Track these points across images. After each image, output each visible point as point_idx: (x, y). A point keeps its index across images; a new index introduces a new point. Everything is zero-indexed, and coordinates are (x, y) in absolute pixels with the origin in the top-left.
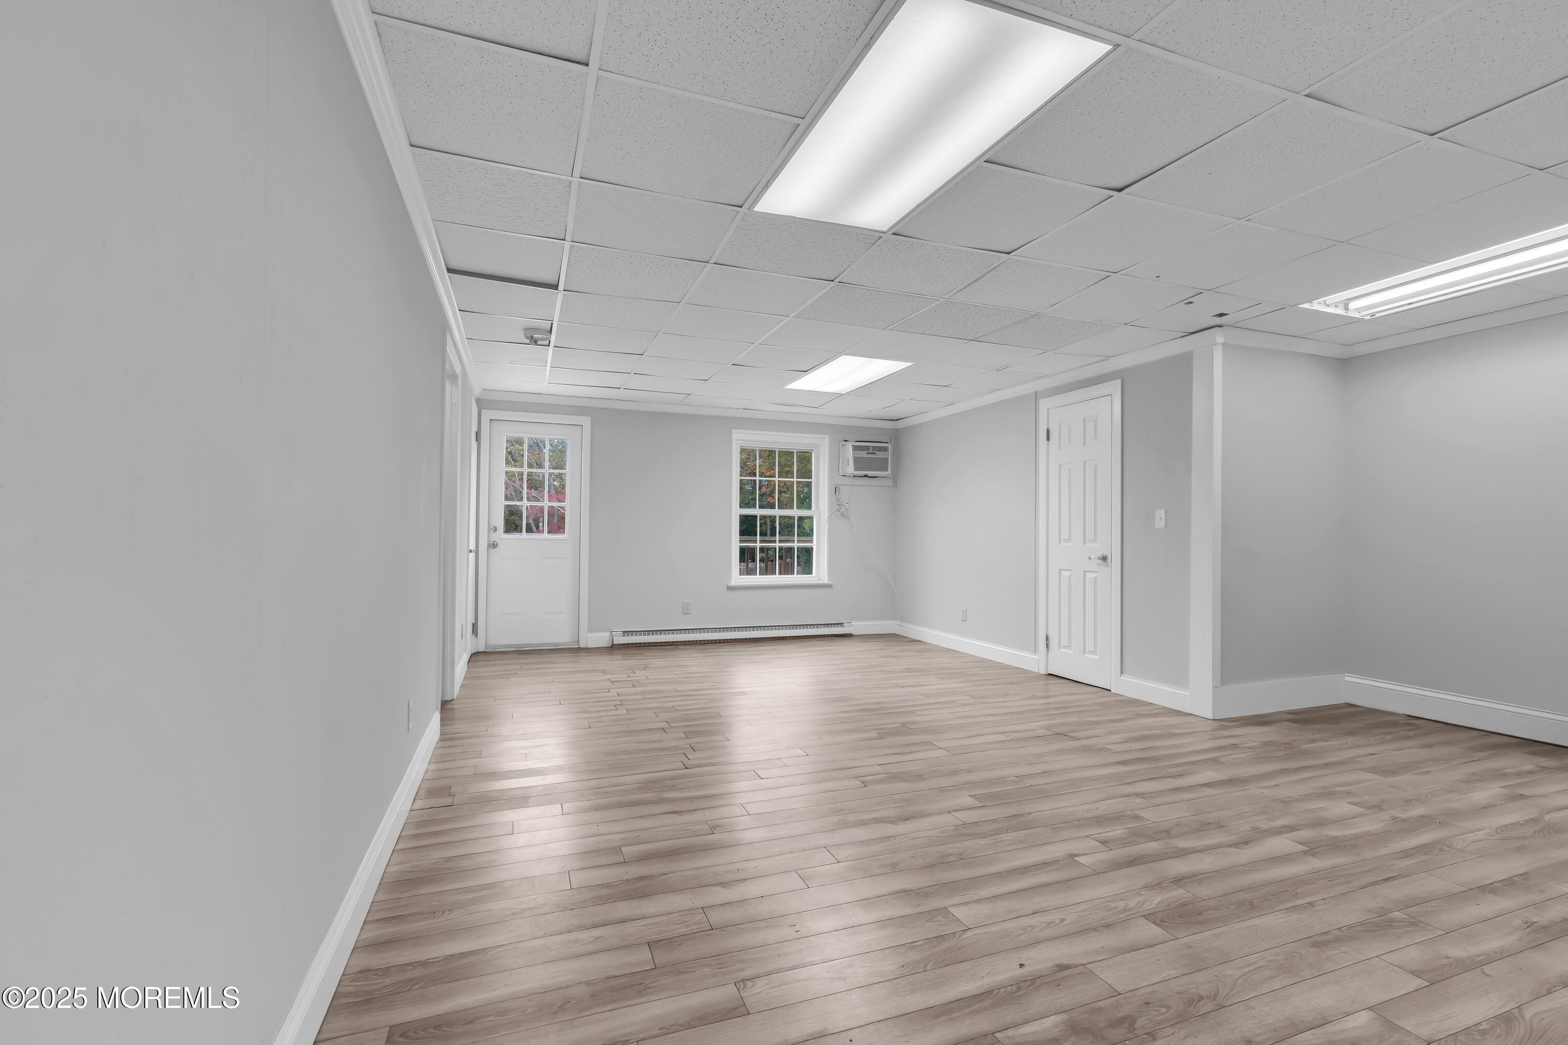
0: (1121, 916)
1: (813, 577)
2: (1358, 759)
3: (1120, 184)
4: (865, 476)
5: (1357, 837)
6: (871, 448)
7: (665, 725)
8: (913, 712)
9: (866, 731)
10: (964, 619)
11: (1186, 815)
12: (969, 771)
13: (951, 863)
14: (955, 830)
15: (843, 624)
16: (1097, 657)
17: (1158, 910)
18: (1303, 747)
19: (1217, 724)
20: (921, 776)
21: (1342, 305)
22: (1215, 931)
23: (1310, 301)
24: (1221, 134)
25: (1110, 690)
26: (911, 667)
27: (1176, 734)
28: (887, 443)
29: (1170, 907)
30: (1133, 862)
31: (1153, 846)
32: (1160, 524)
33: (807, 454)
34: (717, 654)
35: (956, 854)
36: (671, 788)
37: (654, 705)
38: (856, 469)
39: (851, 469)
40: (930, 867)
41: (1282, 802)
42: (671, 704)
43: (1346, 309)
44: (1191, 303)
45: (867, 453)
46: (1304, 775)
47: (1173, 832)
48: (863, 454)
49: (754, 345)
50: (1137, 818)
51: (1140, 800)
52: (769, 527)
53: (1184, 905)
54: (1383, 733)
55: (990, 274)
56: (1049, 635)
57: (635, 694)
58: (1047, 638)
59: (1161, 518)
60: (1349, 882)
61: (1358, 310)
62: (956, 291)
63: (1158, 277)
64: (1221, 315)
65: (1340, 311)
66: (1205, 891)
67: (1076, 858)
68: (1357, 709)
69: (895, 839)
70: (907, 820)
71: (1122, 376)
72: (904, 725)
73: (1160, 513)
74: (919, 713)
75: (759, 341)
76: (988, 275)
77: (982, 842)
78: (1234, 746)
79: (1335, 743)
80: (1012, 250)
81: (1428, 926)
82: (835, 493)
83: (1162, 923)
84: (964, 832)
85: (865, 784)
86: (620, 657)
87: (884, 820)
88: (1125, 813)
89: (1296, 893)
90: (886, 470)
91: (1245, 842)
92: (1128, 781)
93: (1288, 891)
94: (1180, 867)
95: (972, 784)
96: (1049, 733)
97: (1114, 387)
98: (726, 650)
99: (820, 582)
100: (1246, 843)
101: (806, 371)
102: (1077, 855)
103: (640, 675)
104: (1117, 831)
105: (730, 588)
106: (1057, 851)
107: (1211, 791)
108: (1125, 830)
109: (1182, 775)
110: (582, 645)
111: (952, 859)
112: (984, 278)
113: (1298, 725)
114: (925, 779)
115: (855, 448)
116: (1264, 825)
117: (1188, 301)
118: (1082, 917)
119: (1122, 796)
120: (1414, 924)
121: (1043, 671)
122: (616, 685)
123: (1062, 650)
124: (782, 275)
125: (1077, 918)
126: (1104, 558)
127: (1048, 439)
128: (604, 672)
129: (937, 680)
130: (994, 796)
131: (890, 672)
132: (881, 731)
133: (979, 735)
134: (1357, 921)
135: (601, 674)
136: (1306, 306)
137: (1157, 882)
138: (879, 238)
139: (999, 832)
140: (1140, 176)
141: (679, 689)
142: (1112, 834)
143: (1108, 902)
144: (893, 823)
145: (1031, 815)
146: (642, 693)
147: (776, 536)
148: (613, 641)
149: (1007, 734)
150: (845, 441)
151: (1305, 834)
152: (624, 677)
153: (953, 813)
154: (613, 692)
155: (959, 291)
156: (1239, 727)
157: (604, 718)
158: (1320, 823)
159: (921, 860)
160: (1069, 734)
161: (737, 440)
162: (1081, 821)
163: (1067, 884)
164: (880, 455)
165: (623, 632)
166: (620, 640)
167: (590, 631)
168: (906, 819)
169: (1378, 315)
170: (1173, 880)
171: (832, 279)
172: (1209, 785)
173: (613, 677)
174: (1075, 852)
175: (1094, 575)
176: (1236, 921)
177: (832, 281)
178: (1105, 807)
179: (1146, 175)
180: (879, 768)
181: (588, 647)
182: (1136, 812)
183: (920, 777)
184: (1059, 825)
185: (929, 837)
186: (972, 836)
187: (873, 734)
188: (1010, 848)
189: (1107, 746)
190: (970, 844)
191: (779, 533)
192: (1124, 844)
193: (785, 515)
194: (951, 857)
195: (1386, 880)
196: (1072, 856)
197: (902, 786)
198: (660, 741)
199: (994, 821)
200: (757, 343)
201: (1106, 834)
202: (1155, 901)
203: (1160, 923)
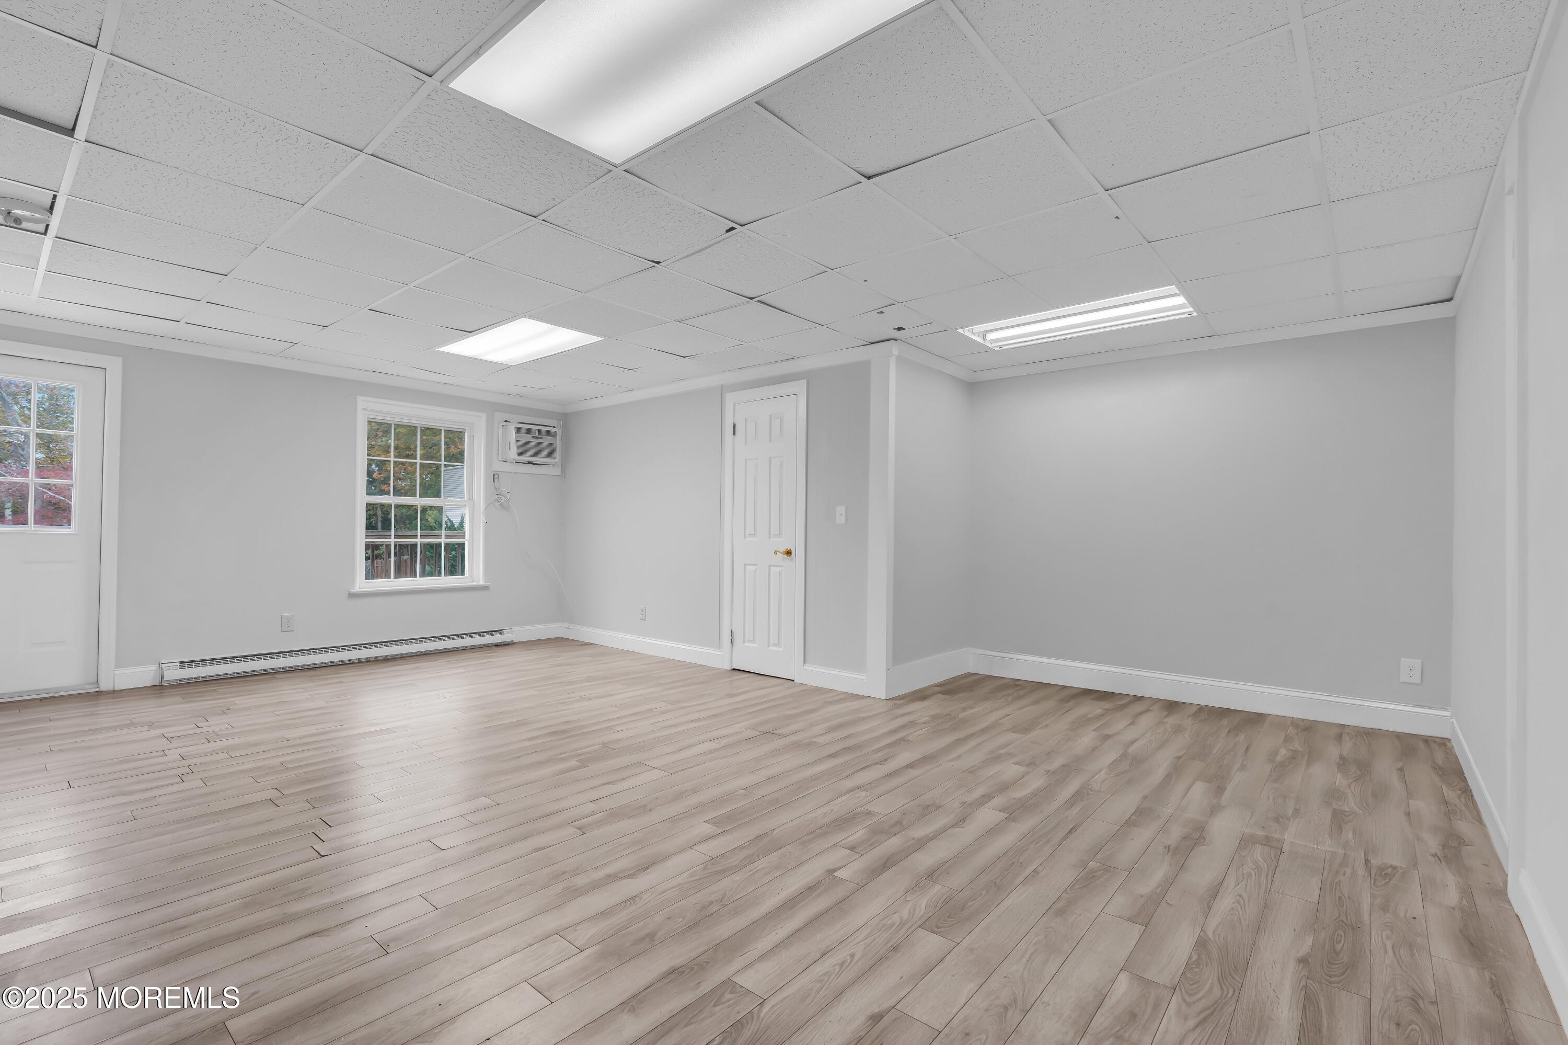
0: (902, 932)
1: (465, 578)
2: (1000, 721)
3: (870, 171)
4: (530, 463)
5: (1034, 795)
6: (537, 433)
7: (273, 794)
8: (610, 728)
9: (564, 759)
10: (643, 618)
11: (906, 801)
12: (695, 791)
13: (714, 915)
14: (705, 868)
15: (502, 630)
16: (781, 649)
17: (929, 915)
18: (960, 716)
19: (891, 703)
20: (644, 806)
21: (981, 335)
22: (983, 924)
23: (963, 328)
24: (974, 139)
25: (793, 680)
26: (590, 674)
27: (864, 719)
28: (554, 427)
29: (938, 908)
30: (886, 864)
31: (894, 843)
32: (841, 520)
33: (461, 434)
34: (337, 680)
35: (716, 901)
36: (302, 894)
37: (250, 766)
38: (519, 454)
39: (513, 454)
40: (694, 926)
41: (970, 772)
42: (277, 761)
43: (984, 338)
44: (882, 312)
45: (533, 437)
46: (973, 743)
47: (904, 823)
48: (528, 438)
49: (406, 288)
50: (869, 813)
51: (864, 794)
52: (380, 519)
53: (946, 902)
54: (1006, 695)
55: (717, 245)
56: (734, 631)
57: (214, 752)
58: (732, 633)
59: (841, 514)
60: (1049, 841)
61: (992, 341)
62: (676, 258)
63: (865, 281)
64: (900, 329)
65: (980, 340)
66: (957, 880)
67: (835, 874)
68: (979, 676)
69: (641, 899)
70: (647, 868)
71: (808, 376)
72: (605, 745)
73: (841, 509)
74: (618, 728)
75: (415, 283)
76: (714, 246)
77: (738, 877)
78: (912, 723)
79: (977, 709)
80: (748, 222)
81: (1116, 870)
82: (494, 481)
83: (939, 930)
84: (714, 869)
85: (582, 830)
86: (178, 699)
87: (622, 875)
88: (856, 811)
89: (1021, 863)
90: (554, 457)
91: (962, 820)
92: (844, 774)
93: (1014, 863)
94: (925, 860)
95: (702, 807)
96: (754, 733)
97: (800, 387)
98: (349, 677)
99: (474, 583)
100: (964, 820)
101: (470, 332)
102: (835, 870)
103: (217, 723)
104: (858, 833)
105: (352, 596)
106: (813, 870)
107: (914, 772)
108: (864, 830)
109: (886, 760)
110: (105, 686)
111: (714, 908)
112: (709, 249)
113: (948, 697)
114: (650, 810)
115: (519, 430)
116: (969, 798)
117: (880, 310)
118: (869, 945)
119: (847, 793)
120: (1108, 869)
121: (728, 667)
122: (175, 743)
123: (747, 644)
124: (471, 195)
125: (865, 948)
126: (789, 553)
127: (734, 434)
128: (151, 725)
129: (625, 687)
130: (730, 817)
131: (570, 683)
132: (583, 757)
133: (690, 746)
134: (1073, 879)
135: (147, 728)
136: (960, 331)
137: (915, 882)
138: (607, 171)
139: (751, 859)
140: (891, 167)
141: (287, 737)
142: (855, 836)
143: (883, 919)
144: (632, 876)
145: (775, 832)
146: (227, 750)
147: (390, 530)
148: (162, 677)
149: (718, 740)
150: (506, 421)
151: (998, 801)
152: (187, 730)
153: (694, 847)
154: (173, 755)
155: (680, 259)
156: (908, 704)
157: (160, 800)
158: (1004, 788)
159: (681, 919)
160: (774, 732)
161: (364, 410)
162: (823, 828)
163: (840, 907)
164: (547, 440)
165: (181, 663)
166: (174, 674)
167: (118, 666)
168: (645, 868)
169: (1004, 348)
170: (926, 876)
171: (535, 215)
172: (911, 766)
173: (170, 731)
174: (832, 867)
175: (778, 569)
176: (993, 907)
177: (535, 217)
178: (840, 807)
179: (897, 167)
180: (592, 805)
181: (116, 689)
182: (867, 807)
183: (644, 809)
184: (805, 838)
185: (679, 885)
186: (724, 872)
187: (573, 763)
188: (768, 878)
189: (813, 740)
190: (726, 883)
191: (395, 527)
192: (870, 845)
193: (404, 504)
194: (712, 906)
195: (1070, 832)
196: (831, 872)
197: (625, 825)
198: (268, 821)
199: (741, 848)
200: (411, 285)
201: (851, 839)
202: (922, 904)
203: (936, 930)
